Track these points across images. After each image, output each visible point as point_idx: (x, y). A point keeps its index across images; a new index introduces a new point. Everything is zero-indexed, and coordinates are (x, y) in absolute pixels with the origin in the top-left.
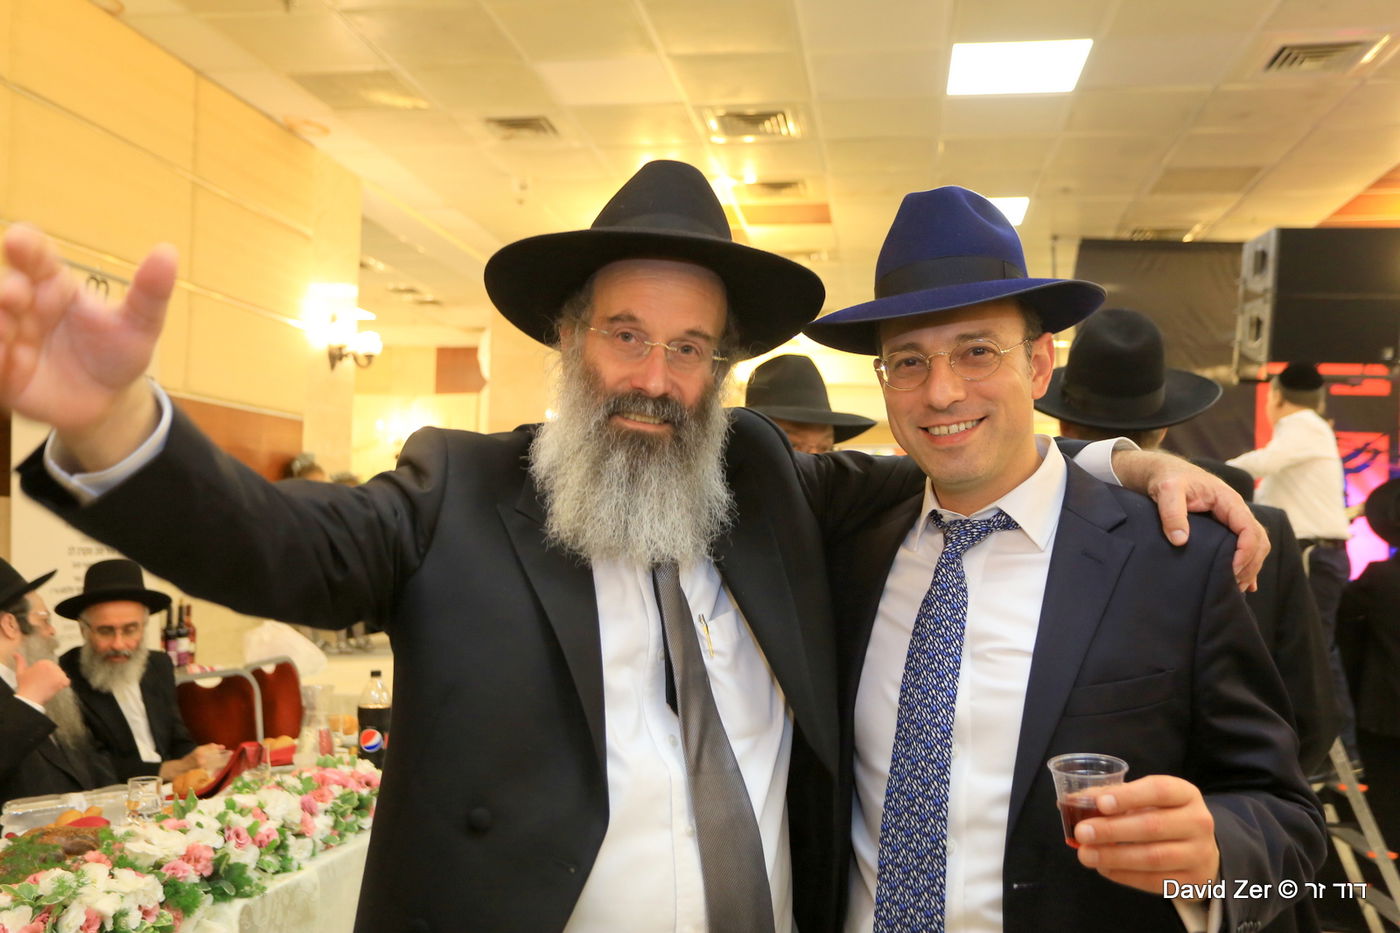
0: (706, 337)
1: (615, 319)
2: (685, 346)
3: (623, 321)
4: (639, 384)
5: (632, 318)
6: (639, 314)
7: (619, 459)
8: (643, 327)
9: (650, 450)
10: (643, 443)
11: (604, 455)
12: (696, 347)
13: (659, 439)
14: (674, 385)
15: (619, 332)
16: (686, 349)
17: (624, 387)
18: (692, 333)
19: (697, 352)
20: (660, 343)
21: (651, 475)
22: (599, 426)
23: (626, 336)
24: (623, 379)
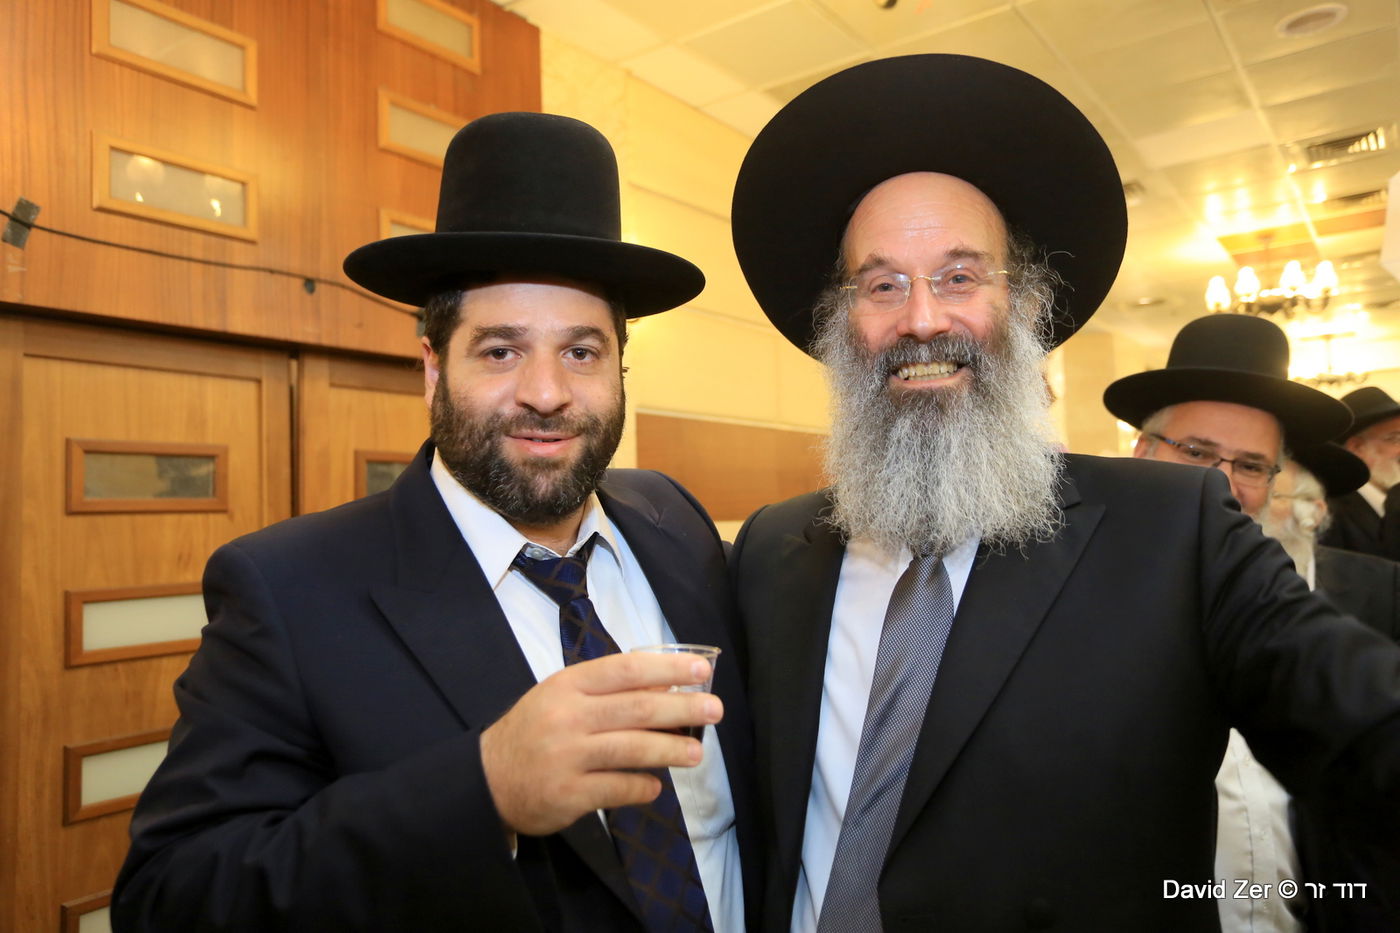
0: (975, 256)
1: (864, 270)
2: (955, 277)
3: (872, 270)
4: (905, 330)
5: (879, 262)
6: (885, 254)
8: (898, 268)
9: (941, 408)
11: (889, 422)
12: (968, 274)
13: (947, 393)
14: (954, 319)
15: (873, 286)
16: (957, 279)
17: (892, 337)
20: (921, 276)
21: (952, 435)
22: (880, 392)
23: (885, 287)
24: (889, 331)
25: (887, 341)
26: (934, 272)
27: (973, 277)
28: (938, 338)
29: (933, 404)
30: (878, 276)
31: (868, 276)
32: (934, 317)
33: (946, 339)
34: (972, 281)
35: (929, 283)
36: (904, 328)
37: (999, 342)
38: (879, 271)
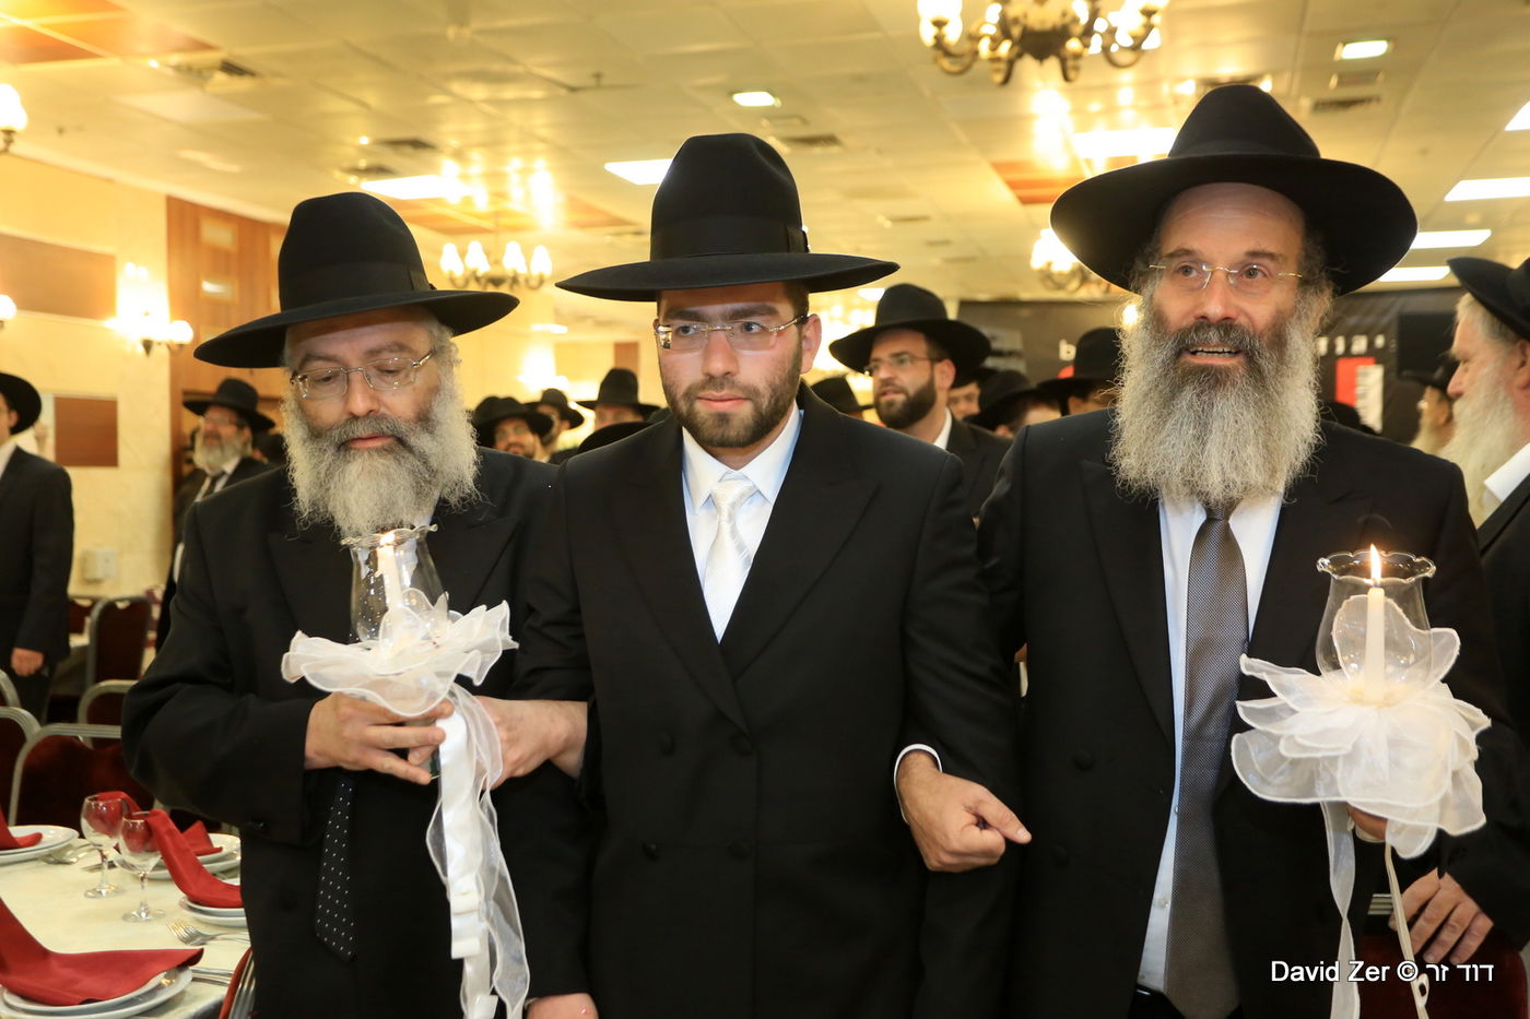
0: (1271, 256)
1: (1173, 255)
2: (1248, 270)
3: (1179, 256)
5: (1188, 252)
8: (1201, 257)
12: (1262, 268)
14: (1240, 310)
15: (1177, 269)
16: (1251, 273)
17: (1190, 321)
18: (1254, 254)
19: (1265, 275)
20: (1221, 268)
23: (1187, 271)
24: (1186, 315)
25: (1184, 322)
26: (1232, 266)
27: (1267, 273)
28: (1226, 325)
29: (1213, 380)
30: (1182, 263)
31: (1174, 263)
32: (1226, 305)
33: (1231, 326)
34: (1262, 276)
35: (1228, 274)
36: (1200, 312)
38: (1185, 258)
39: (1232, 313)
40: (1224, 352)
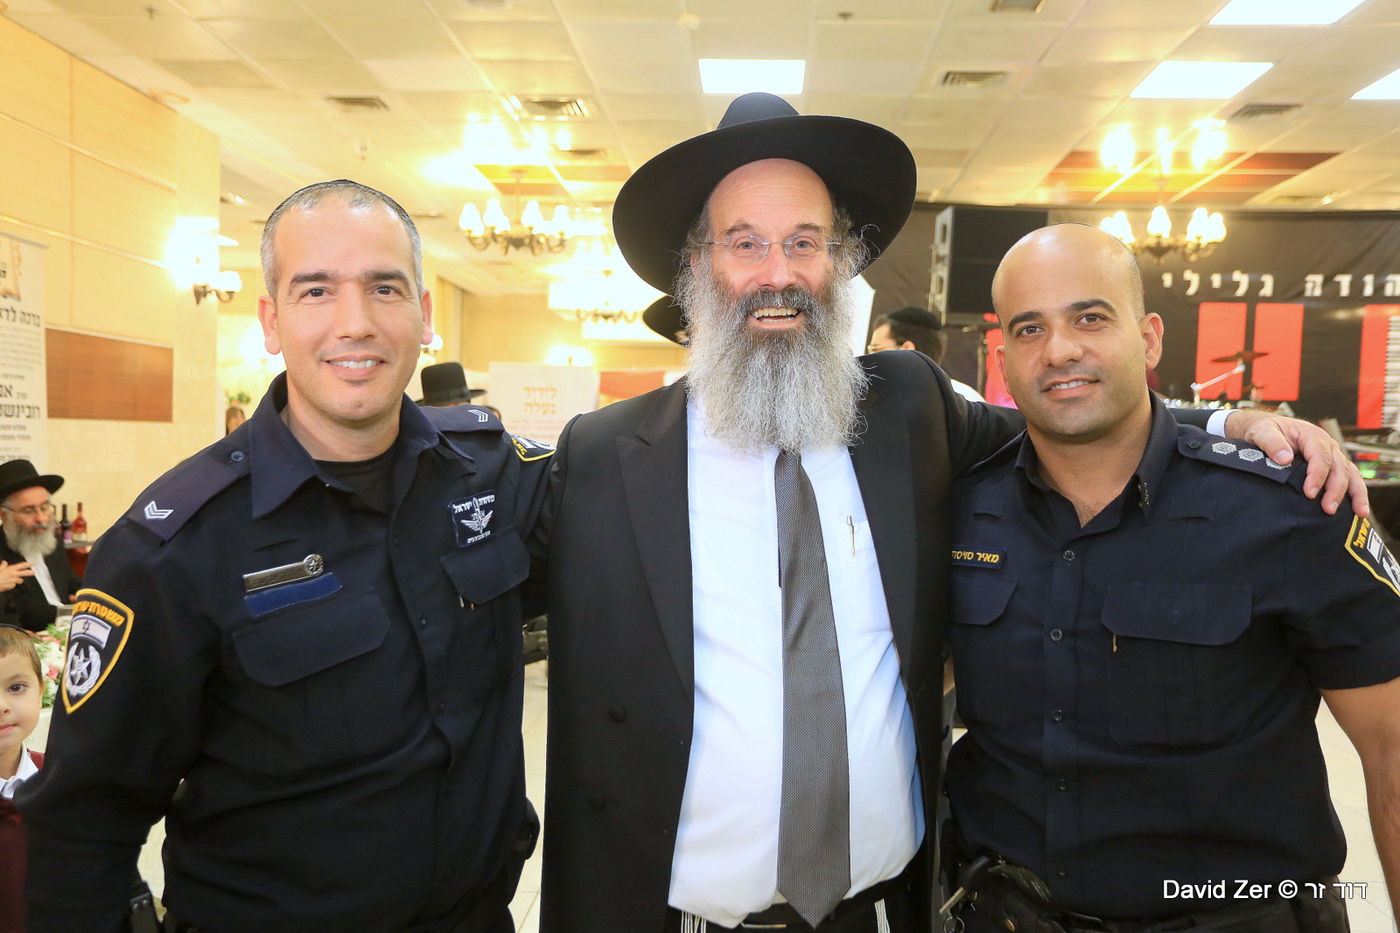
0: (816, 228)
1: (732, 231)
2: (799, 242)
3: (738, 230)
4: (765, 282)
5: (746, 227)
6: (751, 221)
7: (760, 359)
8: (757, 231)
9: (788, 345)
10: (781, 339)
11: (747, 354)
12: (810, 241)
13: (791, 333)
14: (799, 276)
15: (738, 243)
16: (802, 244)
17: (753, 287)
18: (805, 227)
20: (777, 240)
21: (793, 365)
22: (740, 330)
23: (747, 245)
25: (748, 290)
26: (786, 239)
27: (814, 243)
28: (788, 290)
30: (740, 236)
31: (736, 235)
33: (794, 291)
34: (812, 245)
35: (784, 246)
36: (763, 280)
37: (827, 297)
38: (744, 233)
39: (793, 280)
40: (787, 316)
